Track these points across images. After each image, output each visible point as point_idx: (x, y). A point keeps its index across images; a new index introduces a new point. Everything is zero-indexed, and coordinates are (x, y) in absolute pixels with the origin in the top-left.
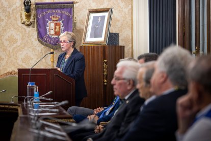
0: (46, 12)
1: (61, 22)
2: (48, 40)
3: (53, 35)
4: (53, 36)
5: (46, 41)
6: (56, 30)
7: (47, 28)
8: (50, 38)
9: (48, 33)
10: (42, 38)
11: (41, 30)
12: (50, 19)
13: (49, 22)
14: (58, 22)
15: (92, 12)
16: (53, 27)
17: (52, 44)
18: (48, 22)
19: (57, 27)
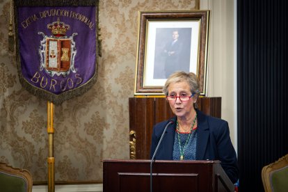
0: (38, 16)
1: (71, 38)
2: (44, 82)
3: (55, 69)
4: (54, 73)
5: (38, 85)
6: (62, 58)
7: (41, 52)
8: (48, 77)
9: (43, 65)
10: (30, 77)
11: (27, 56)
13: (46, 38)
14: (66, 39)
16: (56, 52)
17: (52, 91)
18: (42, 38)
19: (65, 51)
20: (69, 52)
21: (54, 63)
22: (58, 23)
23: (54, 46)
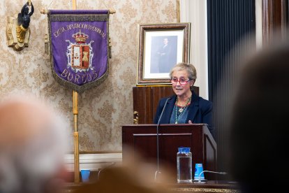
0: (65, 28)
1: (89, 45)
2: (70, 77)
3: (78, 67)
4: (77, 70)
5: (66, 79)
6: (83, 59)
7: (68, 54)
8: (73, 73)
9: (70, 64)
10: (60, 72)
11: (58, 58)
12: (73, 40)
13: (72, 44)
14: (86, 45)
15: (147, 29)
16: (79, 54)
17: (76, 83)
18: (68, 44)
19: (85, 53)
20: (88, 55)
21: (77, 62)
22: (80, 33)
23: (77, 50)
